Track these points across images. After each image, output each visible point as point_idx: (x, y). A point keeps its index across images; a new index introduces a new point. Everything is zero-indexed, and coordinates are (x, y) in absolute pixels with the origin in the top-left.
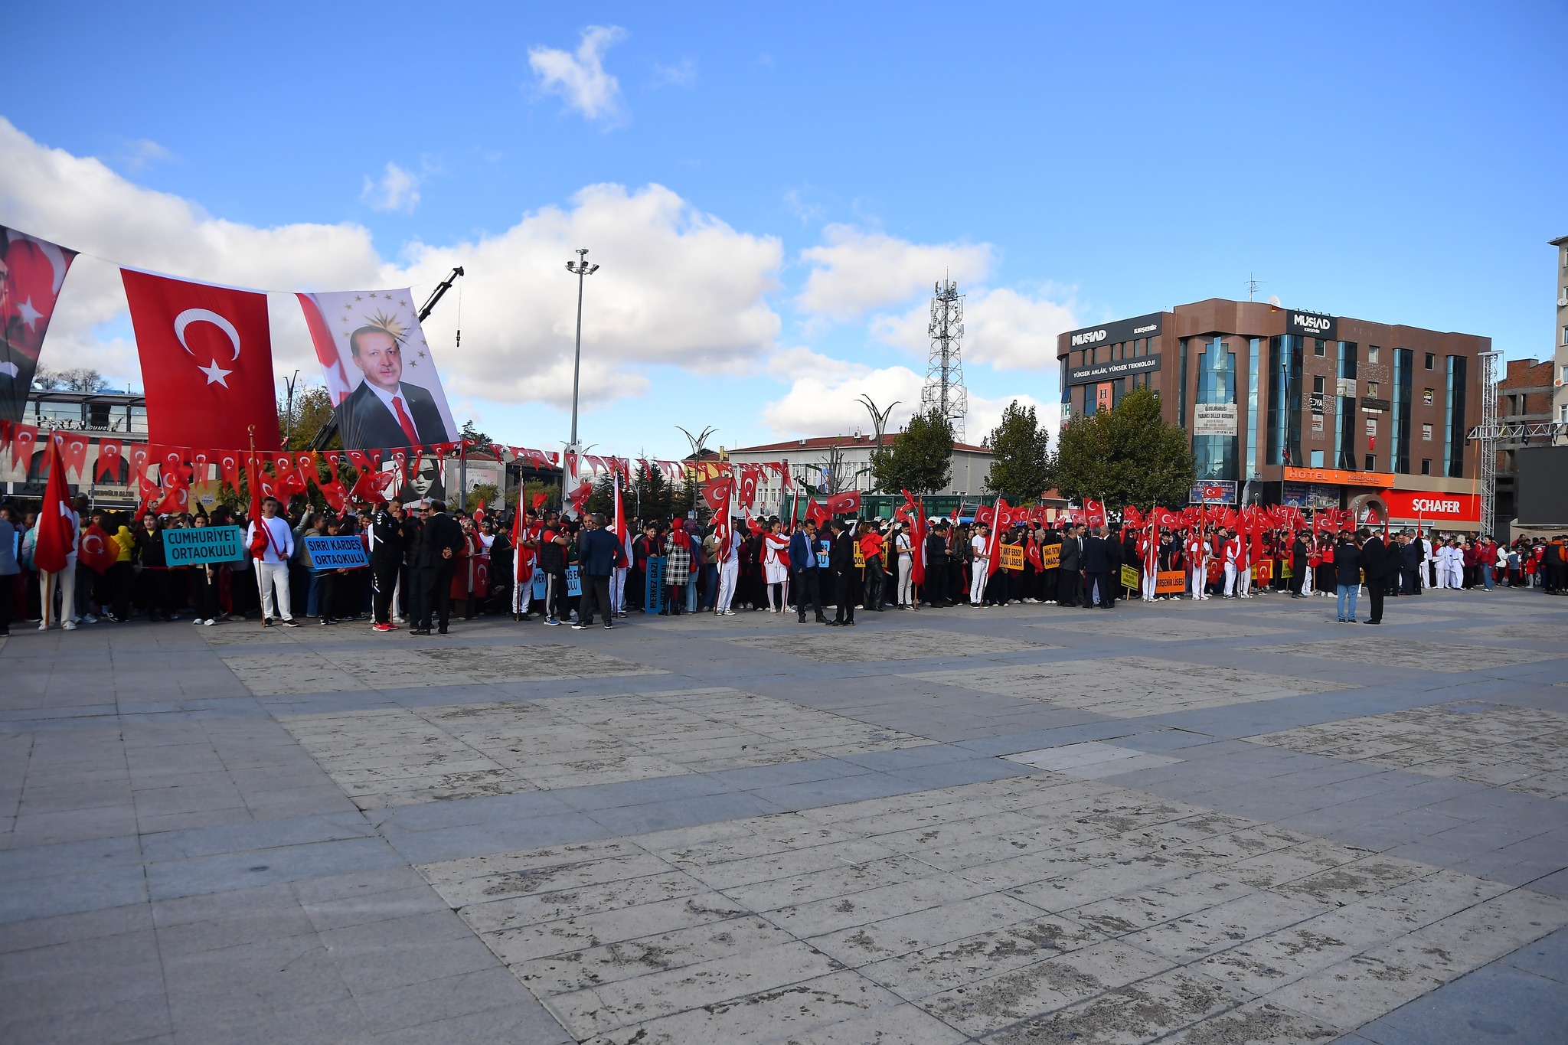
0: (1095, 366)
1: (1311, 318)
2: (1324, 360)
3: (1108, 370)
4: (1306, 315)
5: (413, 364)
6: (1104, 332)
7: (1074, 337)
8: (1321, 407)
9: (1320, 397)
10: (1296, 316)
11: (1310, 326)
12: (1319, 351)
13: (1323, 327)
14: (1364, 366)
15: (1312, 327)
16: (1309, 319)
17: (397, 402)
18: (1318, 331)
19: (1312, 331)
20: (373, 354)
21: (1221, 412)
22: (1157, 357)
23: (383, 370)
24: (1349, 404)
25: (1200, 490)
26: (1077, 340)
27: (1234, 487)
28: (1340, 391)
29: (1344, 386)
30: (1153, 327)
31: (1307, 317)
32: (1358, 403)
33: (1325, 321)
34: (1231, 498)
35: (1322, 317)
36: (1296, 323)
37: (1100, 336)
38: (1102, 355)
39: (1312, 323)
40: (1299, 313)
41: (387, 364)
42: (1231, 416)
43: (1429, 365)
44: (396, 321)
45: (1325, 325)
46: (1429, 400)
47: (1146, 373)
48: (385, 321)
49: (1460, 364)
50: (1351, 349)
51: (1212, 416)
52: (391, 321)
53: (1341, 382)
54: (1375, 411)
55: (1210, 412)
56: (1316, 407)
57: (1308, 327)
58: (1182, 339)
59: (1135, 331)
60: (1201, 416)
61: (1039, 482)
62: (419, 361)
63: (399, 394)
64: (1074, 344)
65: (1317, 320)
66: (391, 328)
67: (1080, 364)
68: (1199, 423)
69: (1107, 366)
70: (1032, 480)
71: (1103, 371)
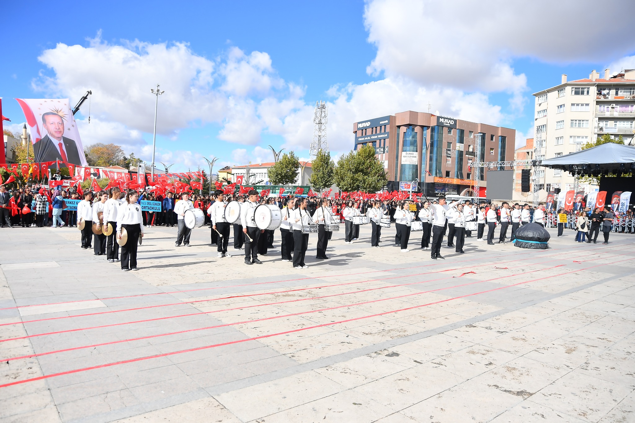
0: (366, 136)
1: (447, 120)
2: (452, 136)
3: (370, 138)
4: (444, 118)
5: (69, 129)
6: (370, 123)
7: (359, 124)
8: (450, 154)
9: (450, 150)
10: (440, 119)
11: (446, 123)
12: (450, 132)
13: (451, 123)
14: (467, 139)
15: (447, 123)
16: (446, 120)
17: (60, 145)
18: (449, 125)
19: (447, 124)
20: (52, 123)
21: (412, 155)
22: (388, 133)
23: (56, 131)
24: (461, 154)
25: (403, 185)
26: (360, 126)
27: (416, 185)
28: (457, 148)
29: (460, 147)
30: (387, 121)
31: (445, 119)
32: (464, 153)
33: (452, 121)
34: (415, 189)
35: (451, 119)
36: (440, 121)
37: (368, 124)
38: (369, 131)
39: (447, 121)
40: (442, 118)
41: (58, 128)
42: (415, 157)
43: (492, 139)
44: (62, 111)
45: (452, 123)
46: (492, 153)
47: (384, 139)
48: (58, 111)
49: (503, 139)
50: (462, 132)
51: (408, 156)
52: (60, 111)
53: (458, 145)
54: (471, 156)
55: (407, 155)
56: (448, 154)
57: (445, 123)
58: (398, 126)
59: (380, 123)
60: (404, 157)
61: (329, 181)
62: (72, 128)
63: (62, 142)
64: (358, 127)
65: (449, 121)
66: (60, 114)
67: (361, 135)
68: (403, 159)
69: (370, 136)
70: (326, 180)
71: (369, 138)
